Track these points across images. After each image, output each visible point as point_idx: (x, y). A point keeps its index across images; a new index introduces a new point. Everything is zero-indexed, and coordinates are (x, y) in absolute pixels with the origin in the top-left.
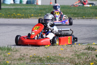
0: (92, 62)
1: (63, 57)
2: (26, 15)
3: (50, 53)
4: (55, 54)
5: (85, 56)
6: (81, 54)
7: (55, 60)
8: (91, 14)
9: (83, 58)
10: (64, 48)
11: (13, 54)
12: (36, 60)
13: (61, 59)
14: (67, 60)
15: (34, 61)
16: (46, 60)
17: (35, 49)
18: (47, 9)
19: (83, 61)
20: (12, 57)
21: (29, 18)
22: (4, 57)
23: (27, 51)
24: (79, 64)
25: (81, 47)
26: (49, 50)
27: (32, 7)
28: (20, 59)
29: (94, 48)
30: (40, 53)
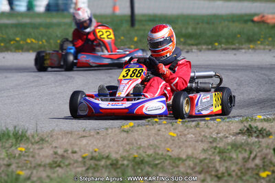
0: (265, 170)
1: (178, 155)
2: (52, 41)
3: (140, 145)
4: (155, 149)
5: (243, 152)
6: (230, 147)
7: (156, 165)
8: (234, 36)
9: (238, 158)
10: (177, 131)
11: (31, 150)
12: (103, 167)
13: (174, 162)
14: (192, 165)
15: (96, 168)
16: (130, 165)
17: (95, 136)
19: (238, 167)
20: (30, 159)
22: (7, 159)
23: (72, 140)
24: (226, 174)
25: (224, 128)
26: (136, 137)
28: (55, 165)
29: (265, 130)
30: (111, 145)
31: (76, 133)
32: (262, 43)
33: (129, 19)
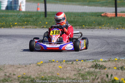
1: (63, 77)
2: (7, 23)
3: (45, 72)
4: (52, 74)
5: (93, 76)
6: (87, 74)
8: (92, 22)
9: (90, 78)
10: (63, 66)
12: (27, 82)
15: (24, 82)
17: (25, 67)
18: (34, 15)
21: (11, 27)
23: (14, 69)
25: (85, 65)
26: (44, 68)
27: (14, 14)
28: (5, 81)
29: (103, 66)
30: (32, 71)
31: (16, 66)
32: (105, 26)
33: (44, 13)
